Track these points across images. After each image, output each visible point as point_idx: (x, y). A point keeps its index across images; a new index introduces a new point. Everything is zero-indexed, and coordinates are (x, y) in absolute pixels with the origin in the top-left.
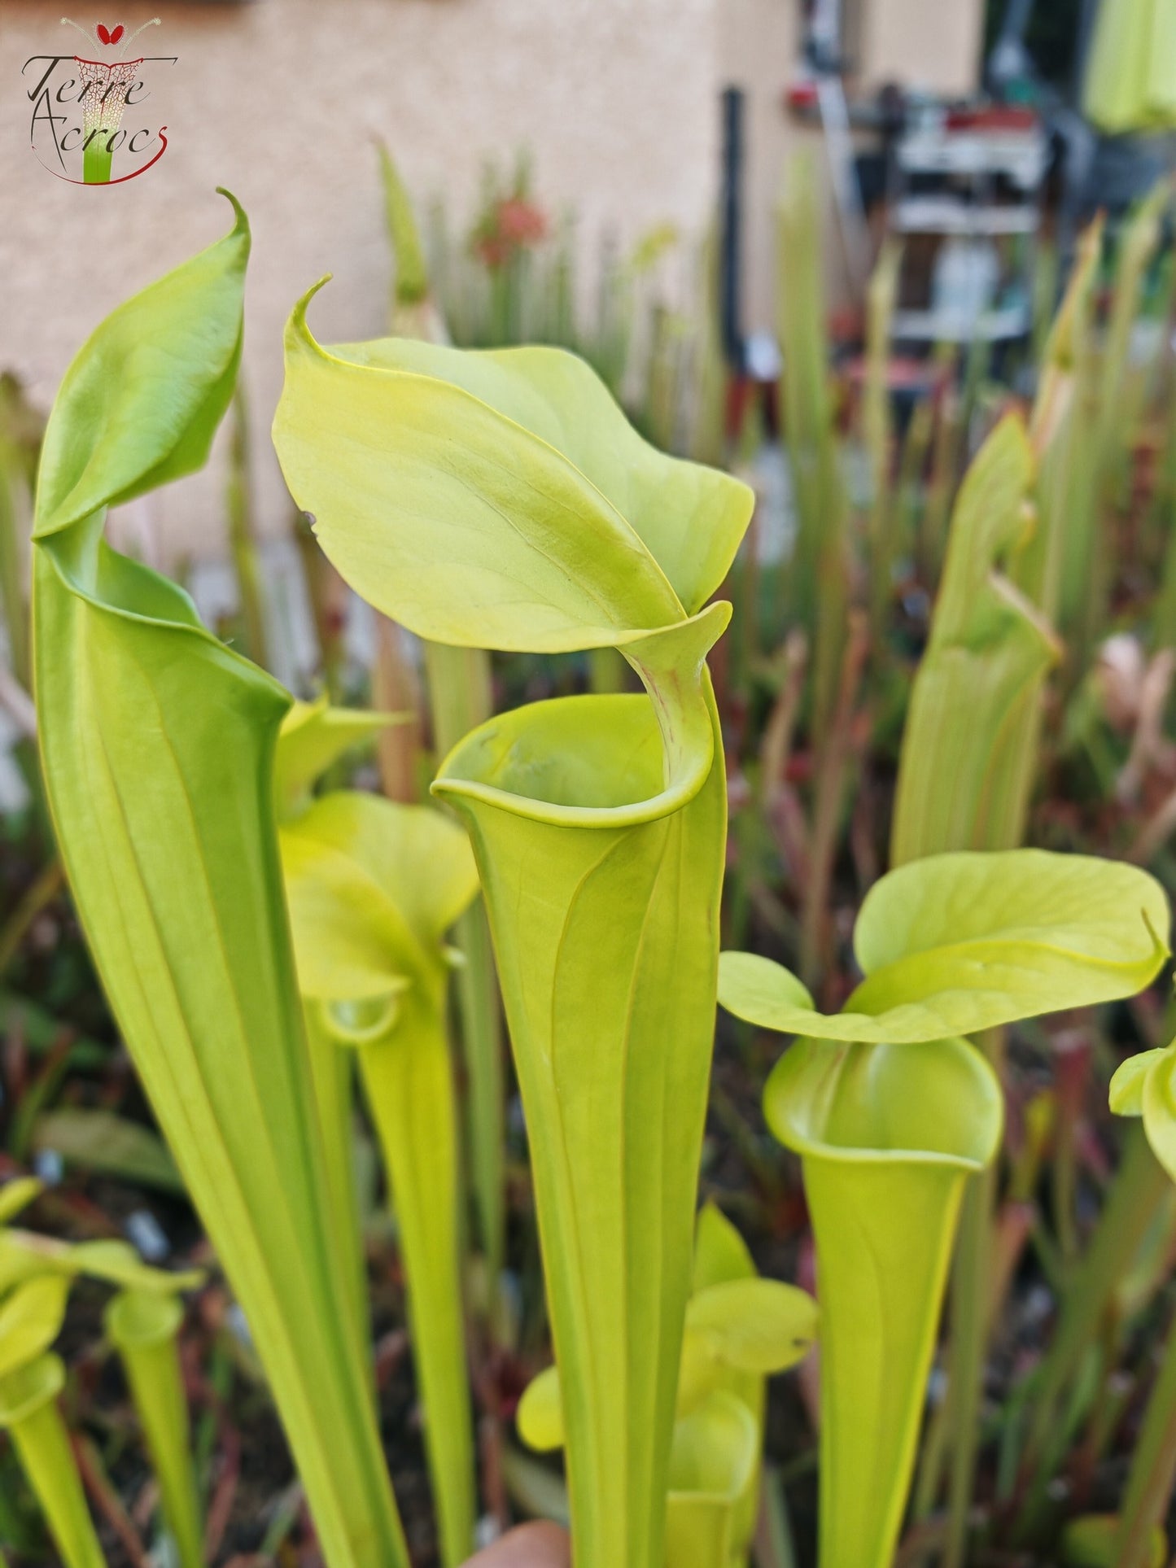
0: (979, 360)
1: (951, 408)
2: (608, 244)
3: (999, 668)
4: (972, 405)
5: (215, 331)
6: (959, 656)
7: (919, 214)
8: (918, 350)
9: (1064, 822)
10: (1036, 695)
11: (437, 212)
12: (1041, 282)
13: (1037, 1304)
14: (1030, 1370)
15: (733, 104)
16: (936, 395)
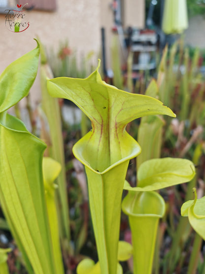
0: (147, 73)
1: (143, 81)
2: (82, 55)
3: (154, 126)
4: (147, 80)
5: (33, 69)
6: (146, 124)
7: (136, 48)
8: (137, 71)
9: (166, 152)
10: (160, 130)
11: (52, 50)
12: (157, 59)
13: (168, 240)
14: (168, 253)
15: (103, 31)
16: (140, 79)
